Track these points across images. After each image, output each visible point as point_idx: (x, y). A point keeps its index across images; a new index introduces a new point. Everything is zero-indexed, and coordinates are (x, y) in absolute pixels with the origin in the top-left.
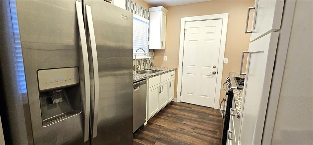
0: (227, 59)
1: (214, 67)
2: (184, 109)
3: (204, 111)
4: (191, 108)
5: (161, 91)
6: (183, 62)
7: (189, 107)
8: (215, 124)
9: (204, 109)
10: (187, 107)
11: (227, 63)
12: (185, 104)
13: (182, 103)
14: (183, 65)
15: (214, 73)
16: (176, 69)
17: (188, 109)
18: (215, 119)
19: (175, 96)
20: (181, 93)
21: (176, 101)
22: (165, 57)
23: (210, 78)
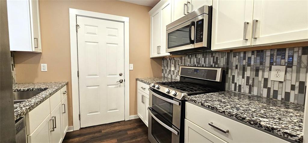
0: (132, 65)
1: (121, 75)
2: (92, 138)
3: (117, 128)
4: (100, 131)
5: (55, 127)
6: (78, 72)
7: (97, 132)
8: (140, 140)
9: (116, 126)
10: (94, 133)
11: (132, 69)
12: (88, 129)
13: (84, 130)
14: (78, 76)
15: (121, 82)
16: (68, 82)
17: (97, 135)
18: (135, 133)
19: (71, 123)
20: (80, 115)
21: (72, 130)
22: (42, 65)
23: (117, 87)
